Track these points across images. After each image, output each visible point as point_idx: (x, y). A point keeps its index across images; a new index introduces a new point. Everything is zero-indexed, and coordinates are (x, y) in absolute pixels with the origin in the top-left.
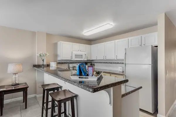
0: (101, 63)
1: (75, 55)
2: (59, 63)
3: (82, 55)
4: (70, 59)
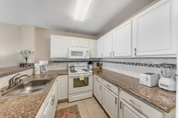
0: (110, 62)
1: (72, 52)
2: (55, 62)
3: (83, 52)
4: (65, 56)
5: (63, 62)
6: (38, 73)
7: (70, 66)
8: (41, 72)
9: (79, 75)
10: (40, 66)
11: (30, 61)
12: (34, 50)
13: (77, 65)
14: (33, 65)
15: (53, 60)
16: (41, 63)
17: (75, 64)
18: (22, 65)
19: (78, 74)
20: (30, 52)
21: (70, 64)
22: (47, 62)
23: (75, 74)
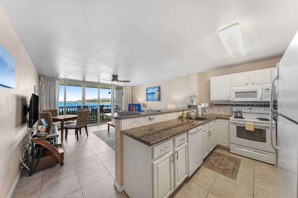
2: (216, 105)
3: (256, 92)
4: (226, 99)
5: (226, 105)
6: (200, 113)
7: (235, 111)
8: (203, 114)
9: (244, 123)
10: (202, 109)
11: (194, 104)
12: (197, 94)
13: (249, 111)
14: (197, 106)
15: (214, 103)
16: (203, 105)
17: (243, 109)
18: (190, 107)
19: (245, 121)
20: (194, 96)
21: (235, 109)
22: (207, 104)
23: (239, 121)
